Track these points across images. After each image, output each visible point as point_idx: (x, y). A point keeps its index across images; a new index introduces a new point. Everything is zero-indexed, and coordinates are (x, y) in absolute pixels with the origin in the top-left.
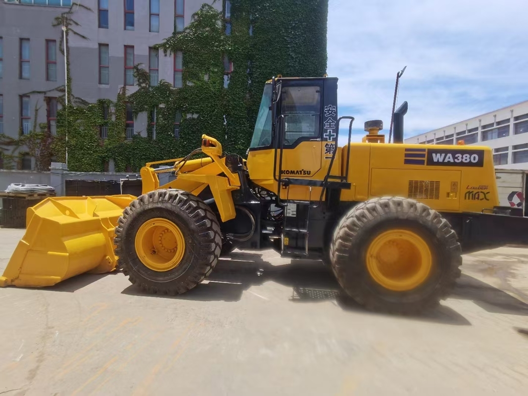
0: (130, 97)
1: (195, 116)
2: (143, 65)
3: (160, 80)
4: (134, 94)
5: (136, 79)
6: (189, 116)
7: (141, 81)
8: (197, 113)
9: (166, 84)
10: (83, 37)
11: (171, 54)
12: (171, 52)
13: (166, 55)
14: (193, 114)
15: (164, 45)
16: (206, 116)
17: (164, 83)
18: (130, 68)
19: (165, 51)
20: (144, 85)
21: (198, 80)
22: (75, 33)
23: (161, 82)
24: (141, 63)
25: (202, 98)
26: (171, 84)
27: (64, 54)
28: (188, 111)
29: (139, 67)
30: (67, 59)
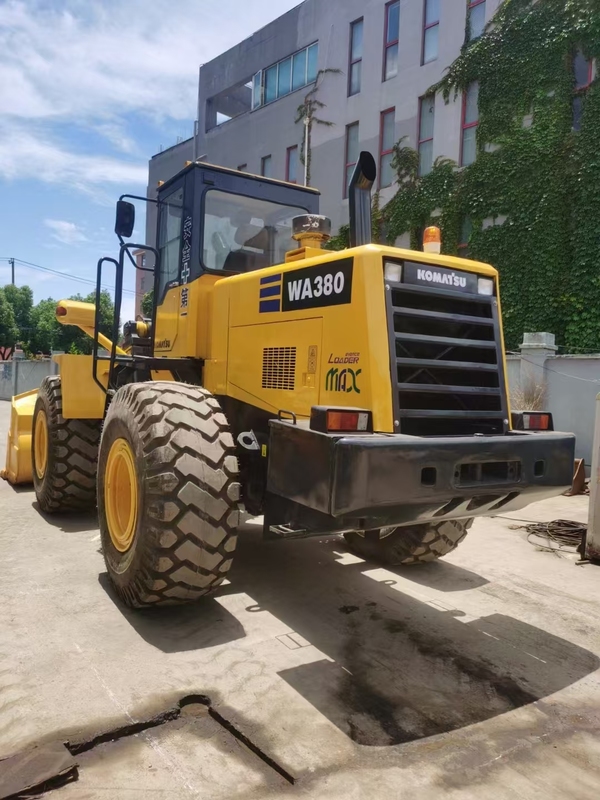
0: (384, 211)
1: (501, 220)
2: (408, 139)
3: (434, 160)
4: (391, 201)
5: (395, 171)
6: (487, 223)
7: (403, 172)
8: (504, 212)
9: (445, 163)
10: (328, 124)
11: (456, 96)
12: (456, 91)
13: (447, 102)
14: (495, 217)
15: (444, 83)
16: (522, 215)
17: (443, 162)
18: (388, 153)
19: (446, 94)
20: (406, 179)
21: (510, 133)
22: (320, 122)
23: (435, 164)
24: (405, 137)
25: (514, 175)
26: (454, 162)
27: (304, 163)
28: (482, 213)
29: (402, 146)
30: (308, 170)
